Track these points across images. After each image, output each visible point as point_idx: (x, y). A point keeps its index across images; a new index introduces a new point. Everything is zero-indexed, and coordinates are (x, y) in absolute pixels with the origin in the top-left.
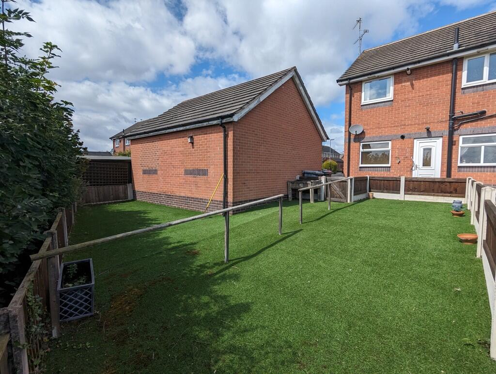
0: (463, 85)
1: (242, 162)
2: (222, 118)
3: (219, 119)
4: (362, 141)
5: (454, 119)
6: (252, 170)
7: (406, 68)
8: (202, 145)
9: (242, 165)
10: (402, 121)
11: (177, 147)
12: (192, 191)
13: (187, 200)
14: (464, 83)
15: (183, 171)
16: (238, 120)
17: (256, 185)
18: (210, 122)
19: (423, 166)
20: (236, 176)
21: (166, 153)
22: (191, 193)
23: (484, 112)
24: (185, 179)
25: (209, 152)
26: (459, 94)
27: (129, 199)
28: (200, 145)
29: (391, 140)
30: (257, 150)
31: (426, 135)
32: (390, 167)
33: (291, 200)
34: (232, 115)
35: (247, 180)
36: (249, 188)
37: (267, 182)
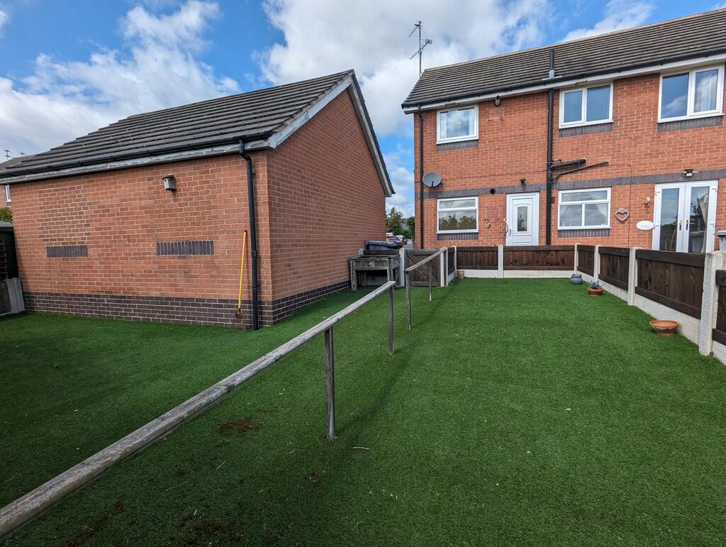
0: (560, 125)
1: (284, 226)
2: (246, 140)
3: (238, 143)
4: (440, 197)
5: (553, 169)
6: (299, 241)
7: (495, 95)
8: (196, 194)
9: (285, 231)
10: (491, 169)
11: (135, 199)
12: (176, 286)
13: (168, 304)
14: (562, 124)
15: (152, 246)
16: (278, 147)
17: (307, 267)
18: (215, 149)
19: (518, 230)
20: (276, 251)
21: (108, 211)
22: (176, 290)
23: (584, 162)
24: (159, 263)
25: (215, 207)
26: (556, 137)
27: (14, 311)
28: (192, 194)
29: (477, 196)
30: (305, 205)
31: (520, 190)
32: (477, 233)
33: (355, 288)
34: (265, 136)
35: (293, 260)
36: (296, 273)
37: (322, 261)
